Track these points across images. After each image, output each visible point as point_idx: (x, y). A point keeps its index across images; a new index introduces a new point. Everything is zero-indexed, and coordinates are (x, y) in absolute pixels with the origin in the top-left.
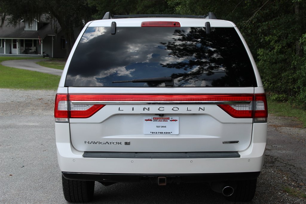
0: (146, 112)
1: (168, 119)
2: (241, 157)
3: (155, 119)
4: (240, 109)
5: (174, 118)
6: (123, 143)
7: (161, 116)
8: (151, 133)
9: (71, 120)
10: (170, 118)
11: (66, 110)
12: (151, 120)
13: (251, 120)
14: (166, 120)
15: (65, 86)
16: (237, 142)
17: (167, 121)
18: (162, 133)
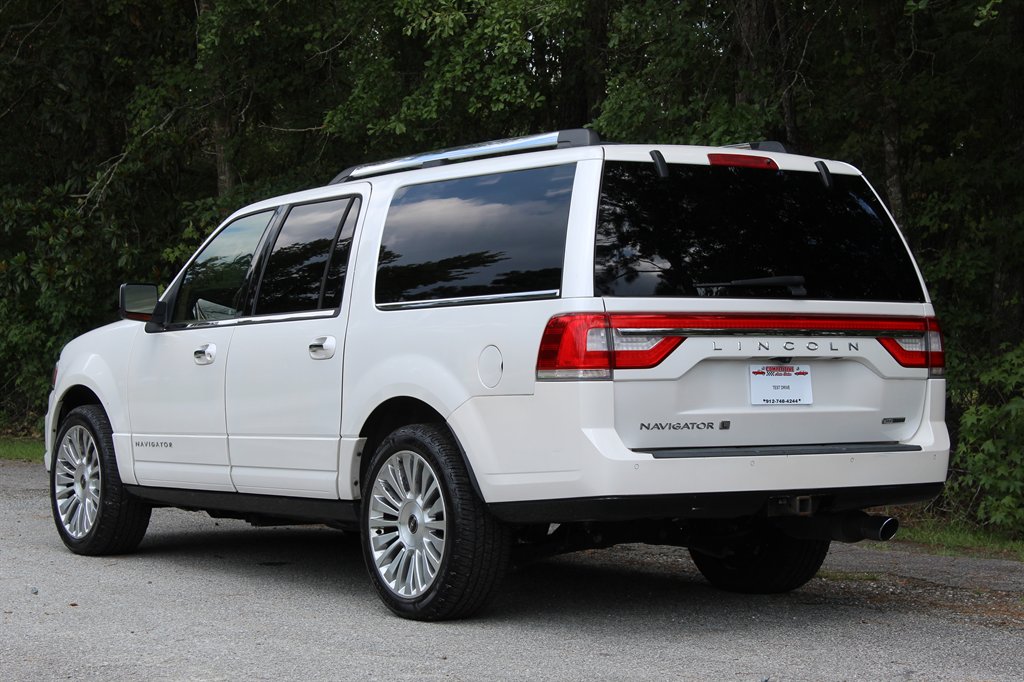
0: (763, 353)
1: (792, 369)
2: (923, 450)
3: (771, 371)
4: (911, 349)
5: (804, 368)
6: (717, 426)
7: (782, 364)
8: (765, 403)
9: (618, 373)
10: (795, 367)
11: (606, 349)
12: (763, 373)
13: (924, 372)
14: (787, 371)
15: (595, 296)
16: (902, 420)
17: (790, 375)
18: (783, 401)
